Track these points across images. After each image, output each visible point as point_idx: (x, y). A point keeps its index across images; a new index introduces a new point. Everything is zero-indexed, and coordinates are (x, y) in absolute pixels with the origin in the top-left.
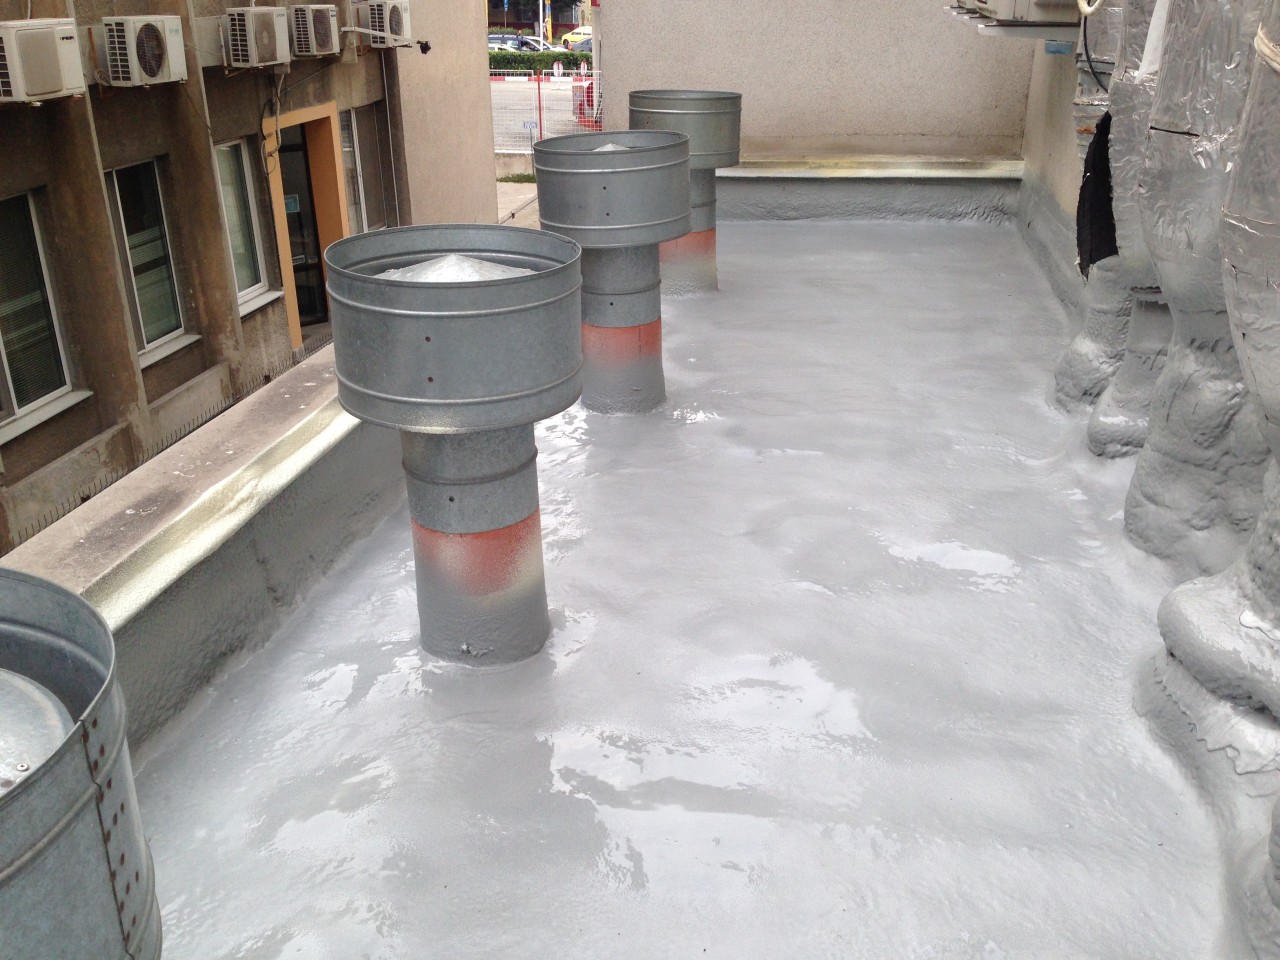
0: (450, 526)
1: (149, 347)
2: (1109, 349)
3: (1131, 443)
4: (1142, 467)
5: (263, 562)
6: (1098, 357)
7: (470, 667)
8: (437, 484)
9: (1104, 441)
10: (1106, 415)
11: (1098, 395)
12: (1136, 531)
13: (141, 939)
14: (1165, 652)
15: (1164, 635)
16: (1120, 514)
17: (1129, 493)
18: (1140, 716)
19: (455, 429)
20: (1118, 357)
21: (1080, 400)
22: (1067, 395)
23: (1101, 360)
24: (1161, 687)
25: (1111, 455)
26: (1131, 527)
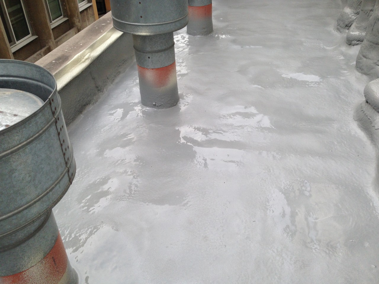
0: (149, 66)
1: (53, 22)
2: (355, 11)
3: (360, 40)
4: (363, 47)
5: (94, 79)
6: (351, 14)
7: (156, 109)
8: (145, 53)
9: (351, 40)
10: (353, 32)
11: (350, 26)
12: (359, 67)
13: (71, 164)
14: (365, 101)
15: (365, 96)
16: (355, 63)
17: (358, 55)
18: (355, 121)
19: (149, 34)
20: (358, 13)
21: (344, 29)
22: (341, 27)
23: (352, 15)
24: (363, 112)
25: (353, 44)
26: (357, 66)
